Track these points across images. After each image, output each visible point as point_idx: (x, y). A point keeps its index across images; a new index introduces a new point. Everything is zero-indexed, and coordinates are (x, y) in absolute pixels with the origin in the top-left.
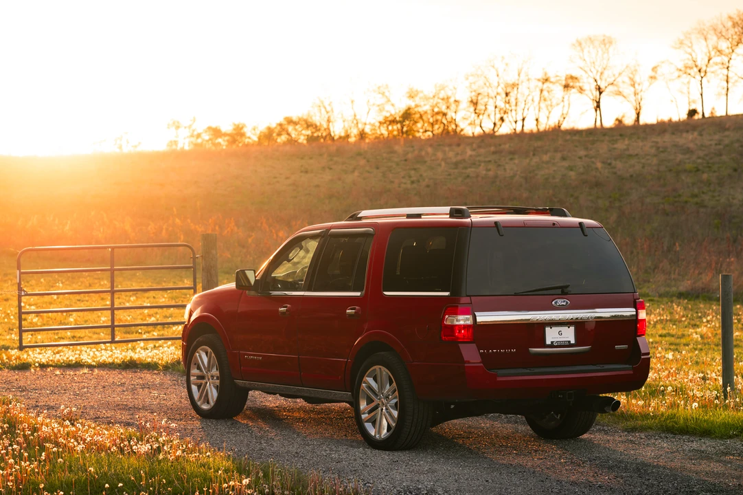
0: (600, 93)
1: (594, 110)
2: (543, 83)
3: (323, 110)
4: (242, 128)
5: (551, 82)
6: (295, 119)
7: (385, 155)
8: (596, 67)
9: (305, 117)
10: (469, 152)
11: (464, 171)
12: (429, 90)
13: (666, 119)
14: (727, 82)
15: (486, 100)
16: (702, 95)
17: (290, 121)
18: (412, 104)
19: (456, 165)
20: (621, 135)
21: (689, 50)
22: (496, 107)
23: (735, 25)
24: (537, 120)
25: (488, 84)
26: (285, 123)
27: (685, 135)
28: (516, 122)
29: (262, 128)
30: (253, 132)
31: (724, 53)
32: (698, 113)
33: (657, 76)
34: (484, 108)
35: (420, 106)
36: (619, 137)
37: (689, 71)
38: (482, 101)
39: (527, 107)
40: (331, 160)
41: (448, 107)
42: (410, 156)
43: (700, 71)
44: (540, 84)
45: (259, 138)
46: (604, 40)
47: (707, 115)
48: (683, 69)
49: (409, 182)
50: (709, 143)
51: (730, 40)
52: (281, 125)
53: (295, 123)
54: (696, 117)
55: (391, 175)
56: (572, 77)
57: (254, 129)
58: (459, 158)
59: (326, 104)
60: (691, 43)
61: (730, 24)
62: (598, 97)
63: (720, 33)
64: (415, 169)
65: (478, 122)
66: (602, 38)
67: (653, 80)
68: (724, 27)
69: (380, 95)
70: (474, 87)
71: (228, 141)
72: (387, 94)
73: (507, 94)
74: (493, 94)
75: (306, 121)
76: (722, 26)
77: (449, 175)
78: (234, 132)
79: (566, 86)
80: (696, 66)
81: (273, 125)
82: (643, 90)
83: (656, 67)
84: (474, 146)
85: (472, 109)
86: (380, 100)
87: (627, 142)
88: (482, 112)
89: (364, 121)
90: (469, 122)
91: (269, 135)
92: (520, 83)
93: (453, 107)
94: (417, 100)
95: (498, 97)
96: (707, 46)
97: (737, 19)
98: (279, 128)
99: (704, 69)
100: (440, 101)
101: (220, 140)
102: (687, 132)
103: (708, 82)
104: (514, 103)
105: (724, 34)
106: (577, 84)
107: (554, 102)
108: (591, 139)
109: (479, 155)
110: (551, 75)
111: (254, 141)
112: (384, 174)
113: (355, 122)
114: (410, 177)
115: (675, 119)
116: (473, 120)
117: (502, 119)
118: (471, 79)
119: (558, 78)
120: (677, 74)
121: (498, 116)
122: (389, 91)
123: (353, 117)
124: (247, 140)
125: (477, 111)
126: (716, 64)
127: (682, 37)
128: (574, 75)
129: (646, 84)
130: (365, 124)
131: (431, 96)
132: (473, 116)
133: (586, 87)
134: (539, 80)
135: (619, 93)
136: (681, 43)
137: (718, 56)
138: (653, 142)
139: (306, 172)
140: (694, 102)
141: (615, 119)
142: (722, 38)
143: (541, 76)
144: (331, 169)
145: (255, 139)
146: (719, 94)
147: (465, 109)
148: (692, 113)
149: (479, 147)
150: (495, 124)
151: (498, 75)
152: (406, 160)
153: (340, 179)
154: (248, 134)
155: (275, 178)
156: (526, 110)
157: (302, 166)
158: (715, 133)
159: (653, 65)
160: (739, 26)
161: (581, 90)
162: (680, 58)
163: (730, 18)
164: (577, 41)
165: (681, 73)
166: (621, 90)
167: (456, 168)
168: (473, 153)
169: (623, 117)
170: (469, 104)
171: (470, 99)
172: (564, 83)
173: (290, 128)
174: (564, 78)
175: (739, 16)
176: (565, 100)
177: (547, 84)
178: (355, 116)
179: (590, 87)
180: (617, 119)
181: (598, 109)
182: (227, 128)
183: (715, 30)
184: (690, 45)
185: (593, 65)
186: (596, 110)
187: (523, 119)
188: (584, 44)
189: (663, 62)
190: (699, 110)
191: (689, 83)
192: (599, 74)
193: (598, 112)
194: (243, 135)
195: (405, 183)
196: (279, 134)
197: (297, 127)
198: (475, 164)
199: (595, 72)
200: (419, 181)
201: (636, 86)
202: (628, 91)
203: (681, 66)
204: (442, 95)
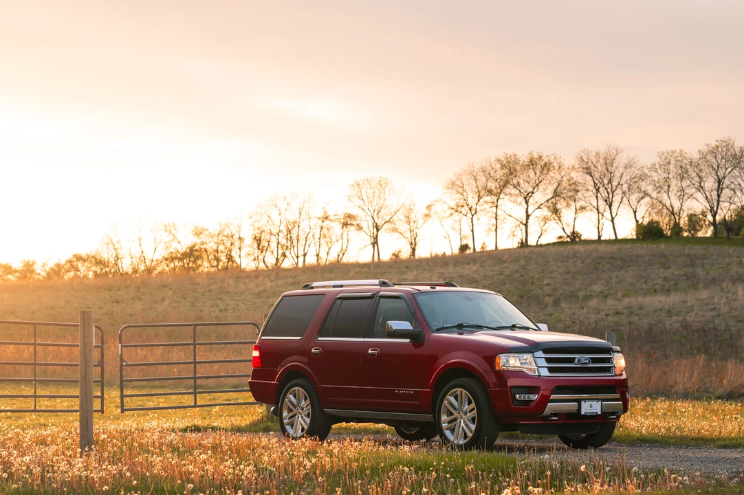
0: (378, 230)
1: (371, 245)
2: (323, 221)
3: (111, 247)
4: (32, 264)
5: (331, 220)
6: (84, 255)
7: (189, 287)
8: (373, 206)
9: (93, 254)
10: (269, 284)
11: (267, 300)
12: (213, 228)
13: (440, 253)
14: (496, 219)
15: (268, 237)
16: (472, 231)
17: (79, 258)
18: (197, 240)
19: (259, 295)
20: (407, 267)
21: (460, 190)
22: (278, 243)
23: (503, 167)
24: (318, 255)
25: (270, 222)
26: (75, 259)
27: (467, 267)
28: (297, 257)
29: (51, 264)
30: (43, 269)
31: (493, 193)
32: (469, 248)
33: (431, 213)
34: (266, 244)
35: (206, 243)
36: (405, 270)
37: (460, 209)
38: (265, 237)
39: (307, 243)
40: (139, 291)
41: (232, 244)
42: (214, 287)
43: (470, 209)
44: (320, 222)
45: (48, 274)
46: (380, 181)
47: (478, 249)
48: (455, 208)
49: (217, 310)
50: (491, 273)
51: (499, 181)
52: (70, 261)
53: (84, 260)
54: (468, 252)
55: (199, 304)
56: (349, 216)
57: (44, 266)
58: (261, 288)
59: (114, 242)
60: (462, 183)
61: (498, 166)
62: (375, 234)
63: (489, 174)
64: (220, 299)
65: (261, 257)
66: (379, 179)
67: (428, 218)
68: (493, 169)
69: (167, 233)
70: (257, 225)
71: (18, 277)
72: (173, 232)
73: (289, 231)
74: (274, 232)
75: (94, 257)
76: (490, 168)
77: (255, 304)
78: (25, 269)
79: (345, 225)
80: (467, 205)
81: (63, 262)
82: (418, 227)
83: (430, 206)
84: (272, 278)
85: (256, 245)
86: (166, 237)
87: (415, 273)
88: (265, 248)
89: (151, 257)
90: (253, 258)
91: (57, 271)
92: (301, 221)
93: (237, 244)
94: (203, 238)
95: (280, 234)
96: (477, 187)
97: (505, 162)
98: (69, 264)
99: (474, 207)
100: (224, 238)
101: (10, 277)
102: (468, 264)
103: (478, 219)
104: (295, 241)
105: (492, 175)
106: (355, 223)
107: (334, 239)
108: (379, 271)
109: (279, 286)
110: (331, 213)
111: (44, 277)
112: (193, 304)
113: (142, 258)
114: (217, 306)
115: (448, 253)
116: (256, 255)
117: (284, 255)
118: (255, 218)
119: (337, 217)
120: (450, 212)
121: (280, 252)
122: (175, 230)
123: (141, 253)
124: (36, 276)
125: (261, 248)
126: (486, 202)
127: (454, 178)
128: (351, 213)
129: (421, 221)
130: (152, 261)
131: (217, 233)
132: (257, 252)
133: (364, 225)
134: (319, 218)
135: (395, 230)
136: (453, 184)
137: (488, 195)
138: (439, 273)
139: (118, 302)
140: (466, 237)
141: (391, 254)
142: (491, 179)
143: (321, 214)
144: (140, 299)
145: (44, 274)
146: (490, 230)
147: (248, 246)
148: (464, 248)
149: (277, 279)
150: (277, 259)
151: (280, 214)
152: (210, 291)
153: (151, 308)
154: (38, 271)
155: (89, 308)
156: (307, 246)
157: (111, 297)
158: (494, 265)
159: (428, 204)
160: (506, 168)
161: (360, 228)
162: (452, 199)
163: (499, 160)
164: (355, 181)
165: (453, 211)
166: (397, 227)
167: (260, 298)
168: (273, 284)
169: (399, 252)
170: (252, 240)
171: (254, 237)
172: (342, 221)
173: (80, 264)
174: (342, 216)
175: (506, 158)
176: (343, 237)
177: (327, 222)
178: (142, 252)
179: (367, 224)
180: (394, 254)
181: (376, 245)
182: (17, 265)
183: (484, 171)
184: (461, 185)
185: (370, 204)
186: (374, 247)
187: (305, 255)
188: (362, 186)
189: (436, 201)
190: (471, 245)
191: (460, 220)
192: (376, 212)
193: (376, 248)
194: (33, 271)
195: (214, 312)
196: (67, 271)
197: (86, 263)
198: (275, 294)
199: (372, 211)
200: (226, 310)
201: (412, 223)
202: (404, 227)
203: (453, 204)
204: (227, 232)
